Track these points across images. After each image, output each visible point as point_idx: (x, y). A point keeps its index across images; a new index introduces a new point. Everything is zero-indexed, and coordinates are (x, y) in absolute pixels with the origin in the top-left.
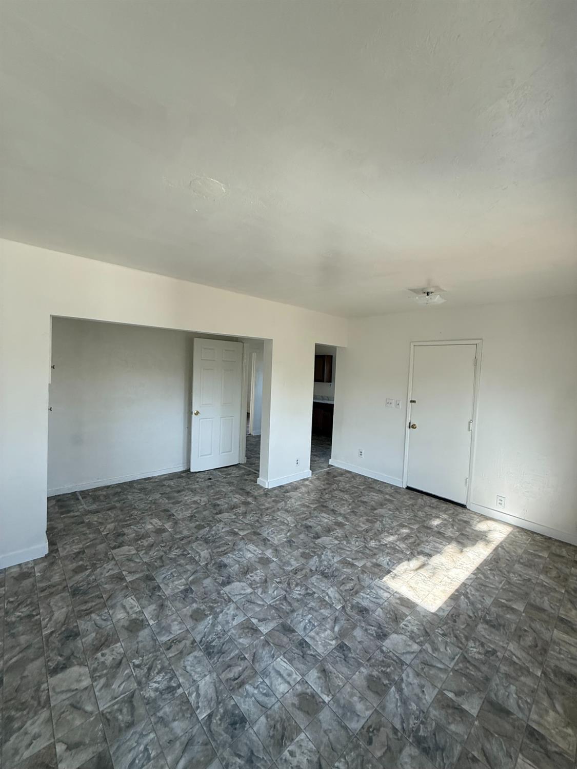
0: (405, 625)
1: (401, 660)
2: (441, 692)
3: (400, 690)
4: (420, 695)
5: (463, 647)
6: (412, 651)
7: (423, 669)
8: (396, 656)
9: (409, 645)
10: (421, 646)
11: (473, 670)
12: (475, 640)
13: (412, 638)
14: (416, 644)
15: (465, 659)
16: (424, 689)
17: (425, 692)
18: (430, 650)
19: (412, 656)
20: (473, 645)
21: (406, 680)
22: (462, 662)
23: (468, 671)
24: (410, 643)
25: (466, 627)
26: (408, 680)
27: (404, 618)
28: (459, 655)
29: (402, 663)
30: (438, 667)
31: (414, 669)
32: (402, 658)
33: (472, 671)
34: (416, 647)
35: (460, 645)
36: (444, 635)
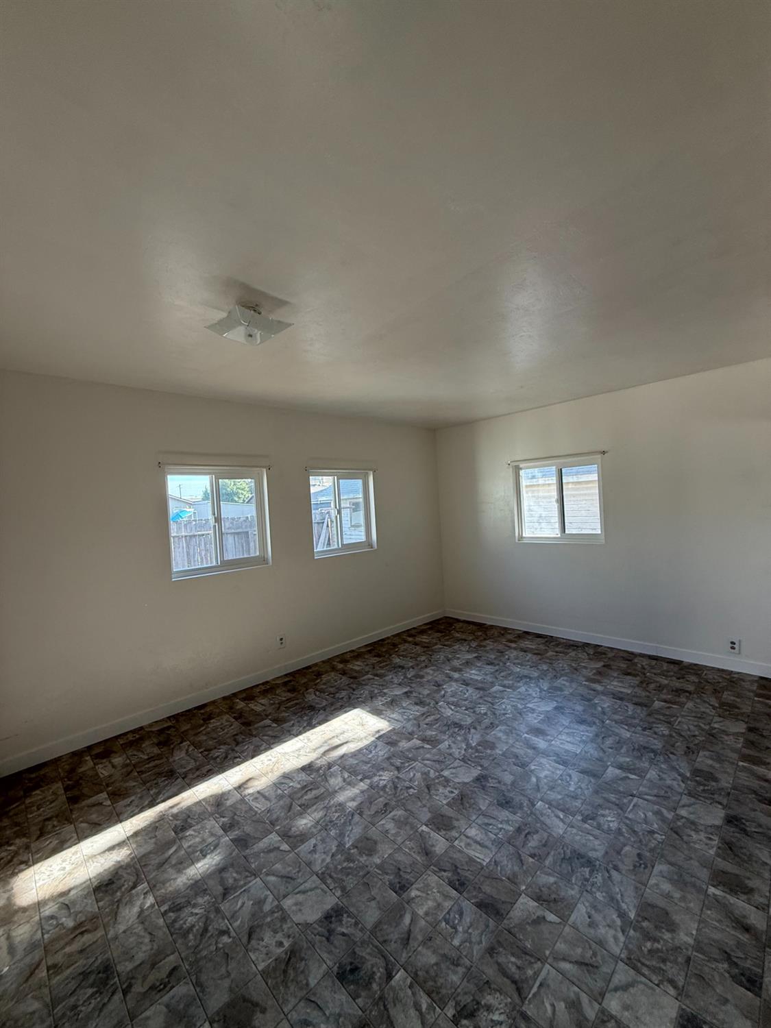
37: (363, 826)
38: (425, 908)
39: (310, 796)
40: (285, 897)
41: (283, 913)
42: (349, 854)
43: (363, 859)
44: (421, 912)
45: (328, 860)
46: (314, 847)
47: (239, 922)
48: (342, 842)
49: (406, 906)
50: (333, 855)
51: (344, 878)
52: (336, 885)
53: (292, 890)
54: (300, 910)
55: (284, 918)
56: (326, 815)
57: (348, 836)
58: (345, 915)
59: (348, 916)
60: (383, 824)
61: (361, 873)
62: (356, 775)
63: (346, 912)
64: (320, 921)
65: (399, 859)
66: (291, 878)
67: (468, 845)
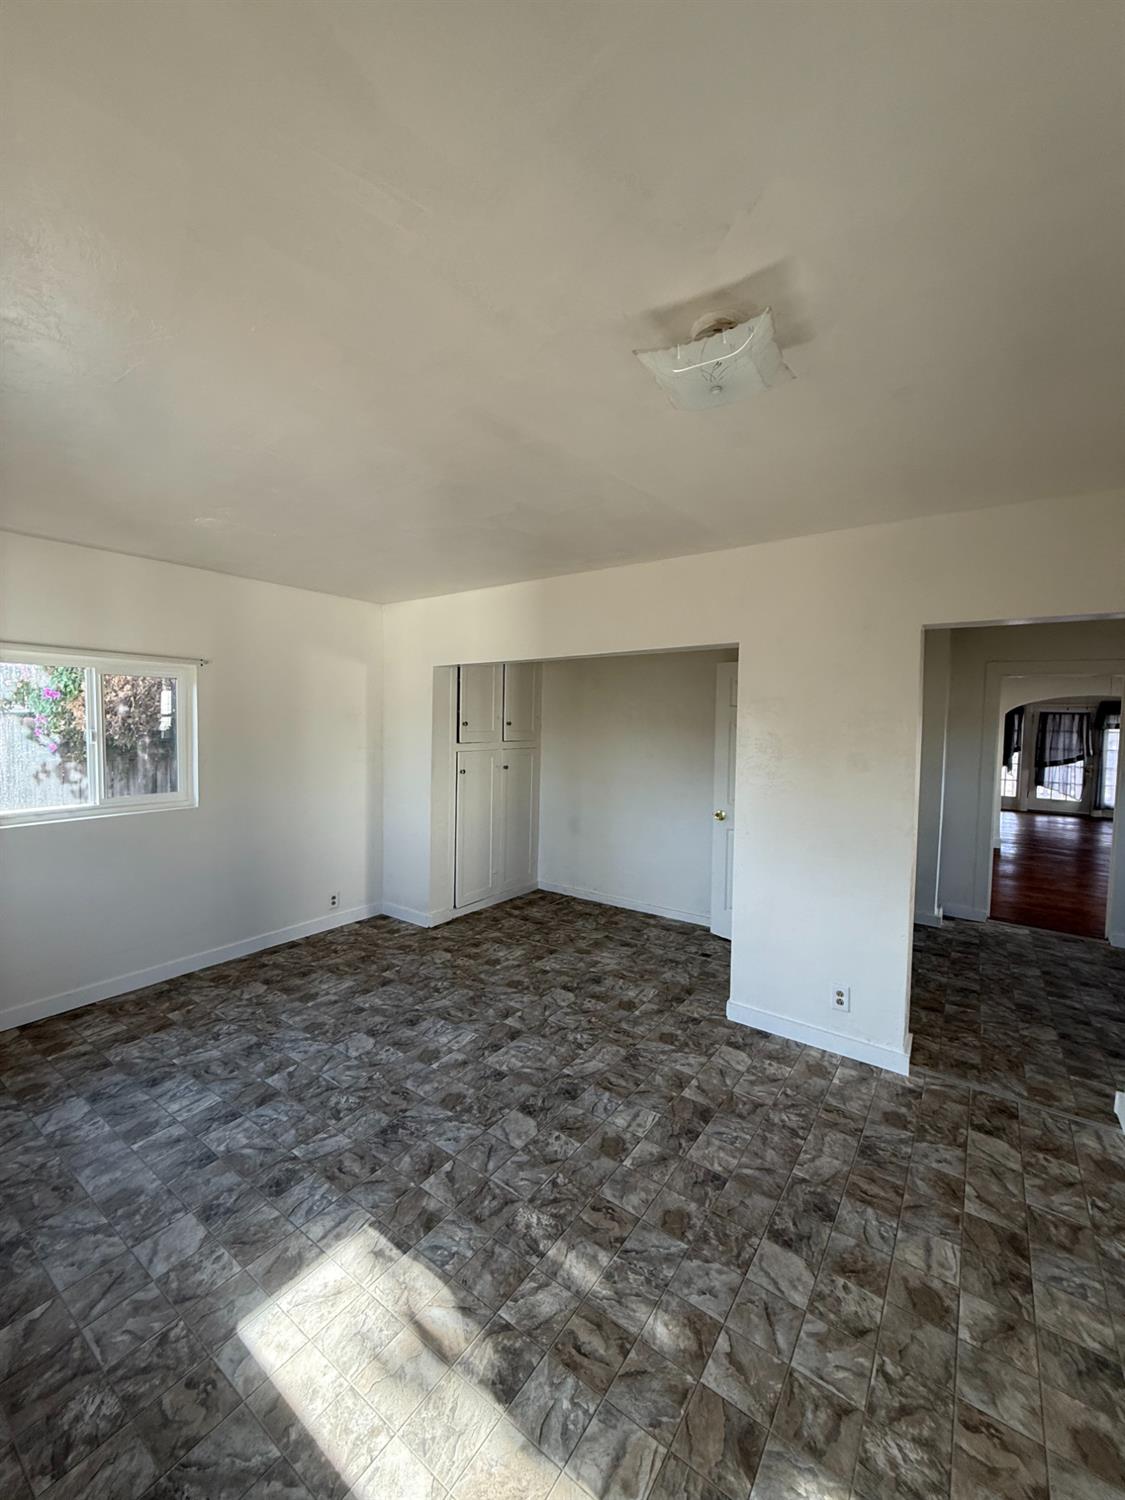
0: (219, 1258)
1: (145, 1238)
2: (54, 1294)
3: (96, 1231)
4: (70, 1260)
5: (112, 1378)
6: (155, 1260)
7: (110, 1272)
8: (156, 1232)
9: (169, 1257)
10: (159, 1280)
11: (52, 1381)
12: (116, 1422)
13: (184, 1265)
14: (165, 1271)
15: (85, 1370)
16: (75, 1267)
17: (71, 1269)
18: (140, 1296)
19: (144, 1260)
20: (105, 1410)
21: (105, 1242)
22: (82, 1360)
23: (57, 1367)
24: (173, 1259)
25: (163, 1413)
26: (105, 1245)
27: (239, 1258)
28: (99, 1357)
29: (138, 1240)
30: (100, 1300)
31: (118, 1257)
32: (148, 1241)
33: (52, 1376)
34: (160, 1268)
35: (120, 1373)
36: (164, 1338)
37: (645, 1233)
38: (730, 1159)
39: (594, 1342)
40: (795, 1308)
41: (814, 1301)
42: (696, 1241)
43: (697, 1222)
44: (736, 1162)
45: (716, 1266)
46: (705, 1294)
47: (861, 1360)
48: (682, 1254)
49: (734, 1174)
50: (707, 1261)
51: (733, 1238)
52: (747, 1245)
53: (781, 1301)
54: (799, 1279)
55: (819, 1296)
56: (637, 1295)
57: (668, 1249)
58: (776, 1227)
59: (775, 1224)
60: (634, 1207)
61: (718, 1221)
62: (528, 1267)
63: (771, 1226)
64: (797, 1252)
65: (682, 1184)
66: (766, 1309)
67: (639, 1125)
